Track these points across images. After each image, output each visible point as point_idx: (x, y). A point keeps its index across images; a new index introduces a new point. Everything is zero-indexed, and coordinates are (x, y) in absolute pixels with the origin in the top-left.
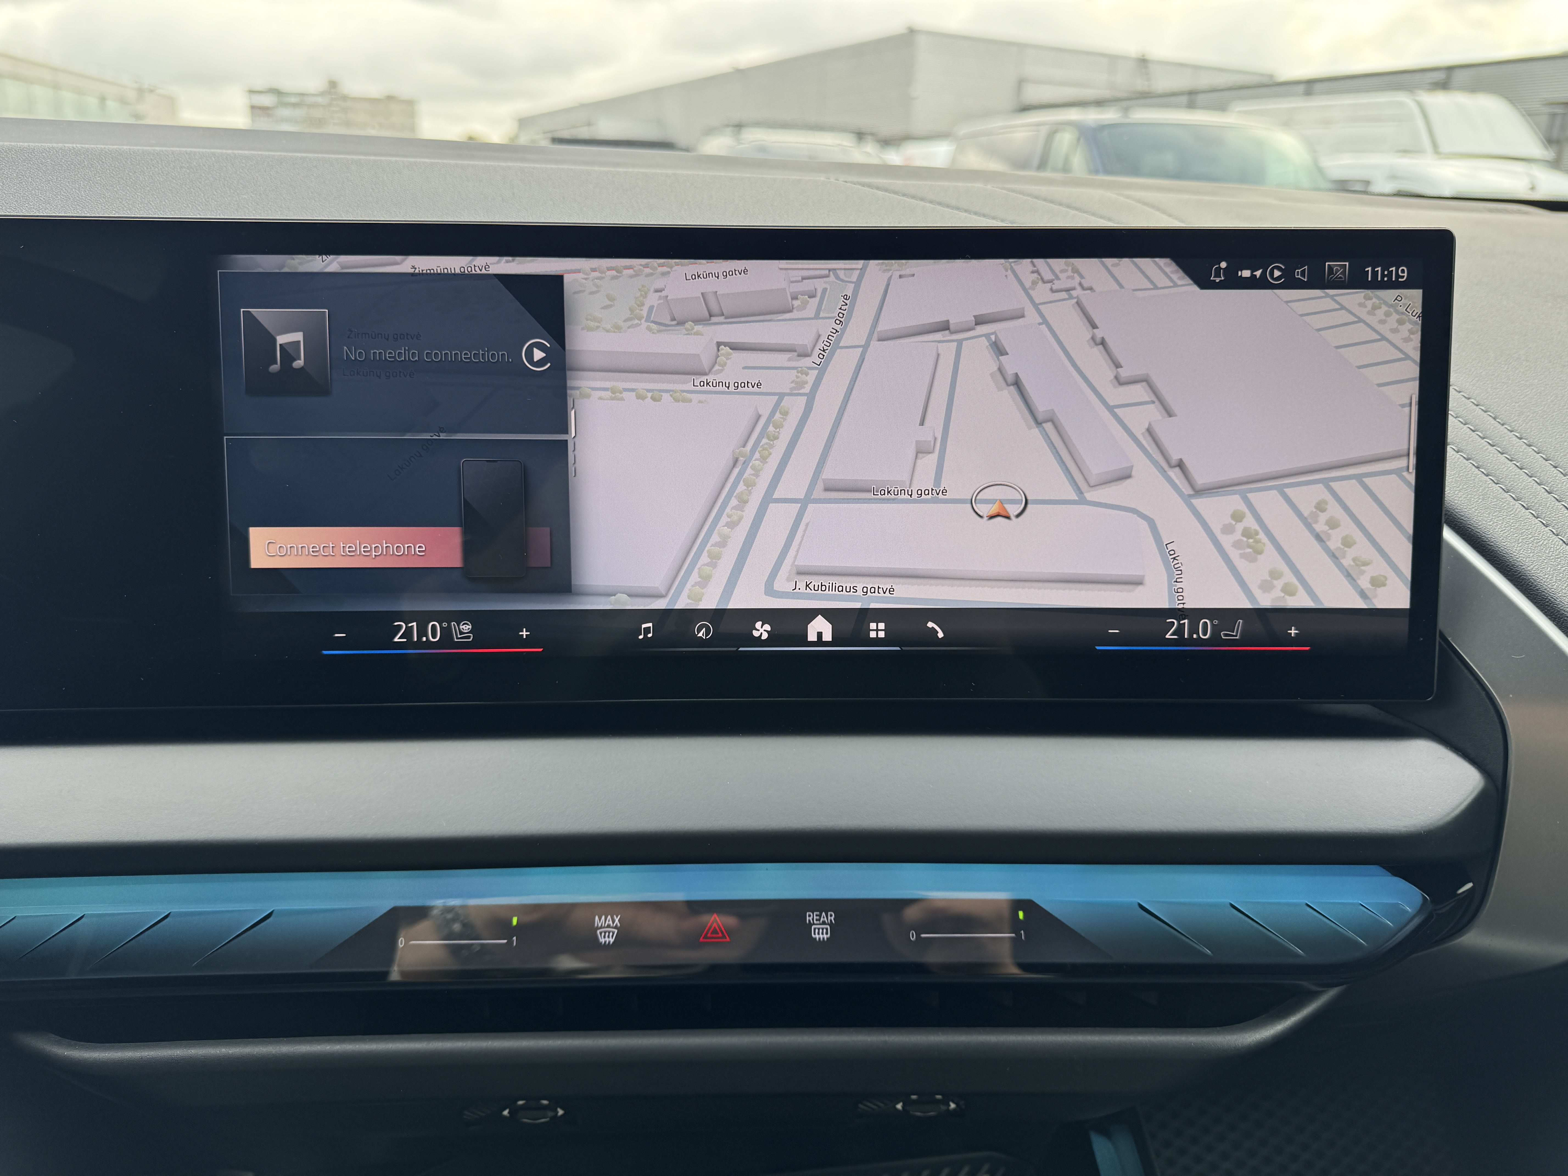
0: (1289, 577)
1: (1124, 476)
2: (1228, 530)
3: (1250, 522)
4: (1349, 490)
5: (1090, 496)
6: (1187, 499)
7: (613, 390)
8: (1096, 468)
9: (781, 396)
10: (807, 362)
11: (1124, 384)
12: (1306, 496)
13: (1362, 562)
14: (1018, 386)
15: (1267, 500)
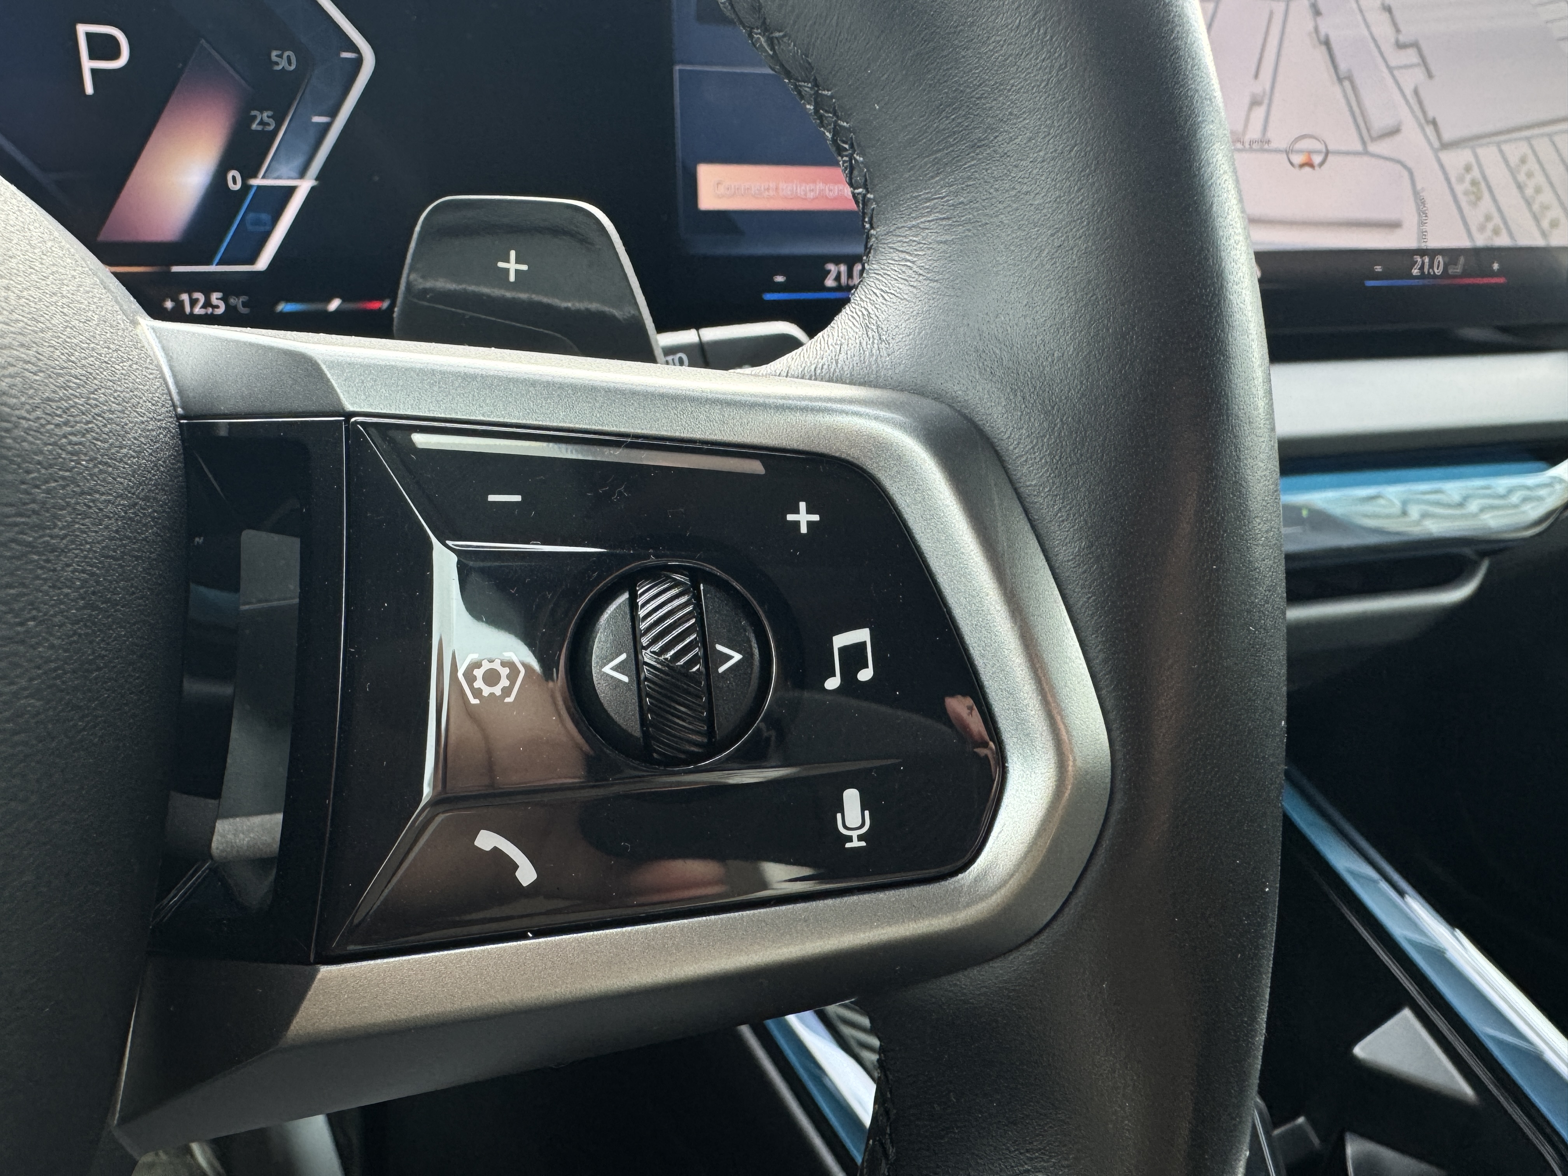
0: (1499, 220)
1: (1394, 131)
2: (1461, 180)
3: (1475, 173)
4: (1543, 146)
5: (1373, 148)
6: (1436, 151)
8: (1377, 124)
11: (1400, 46)
12: (1515, 151)
13: (1546, 208)
14: (1327, 43)
15: (1488, 154)
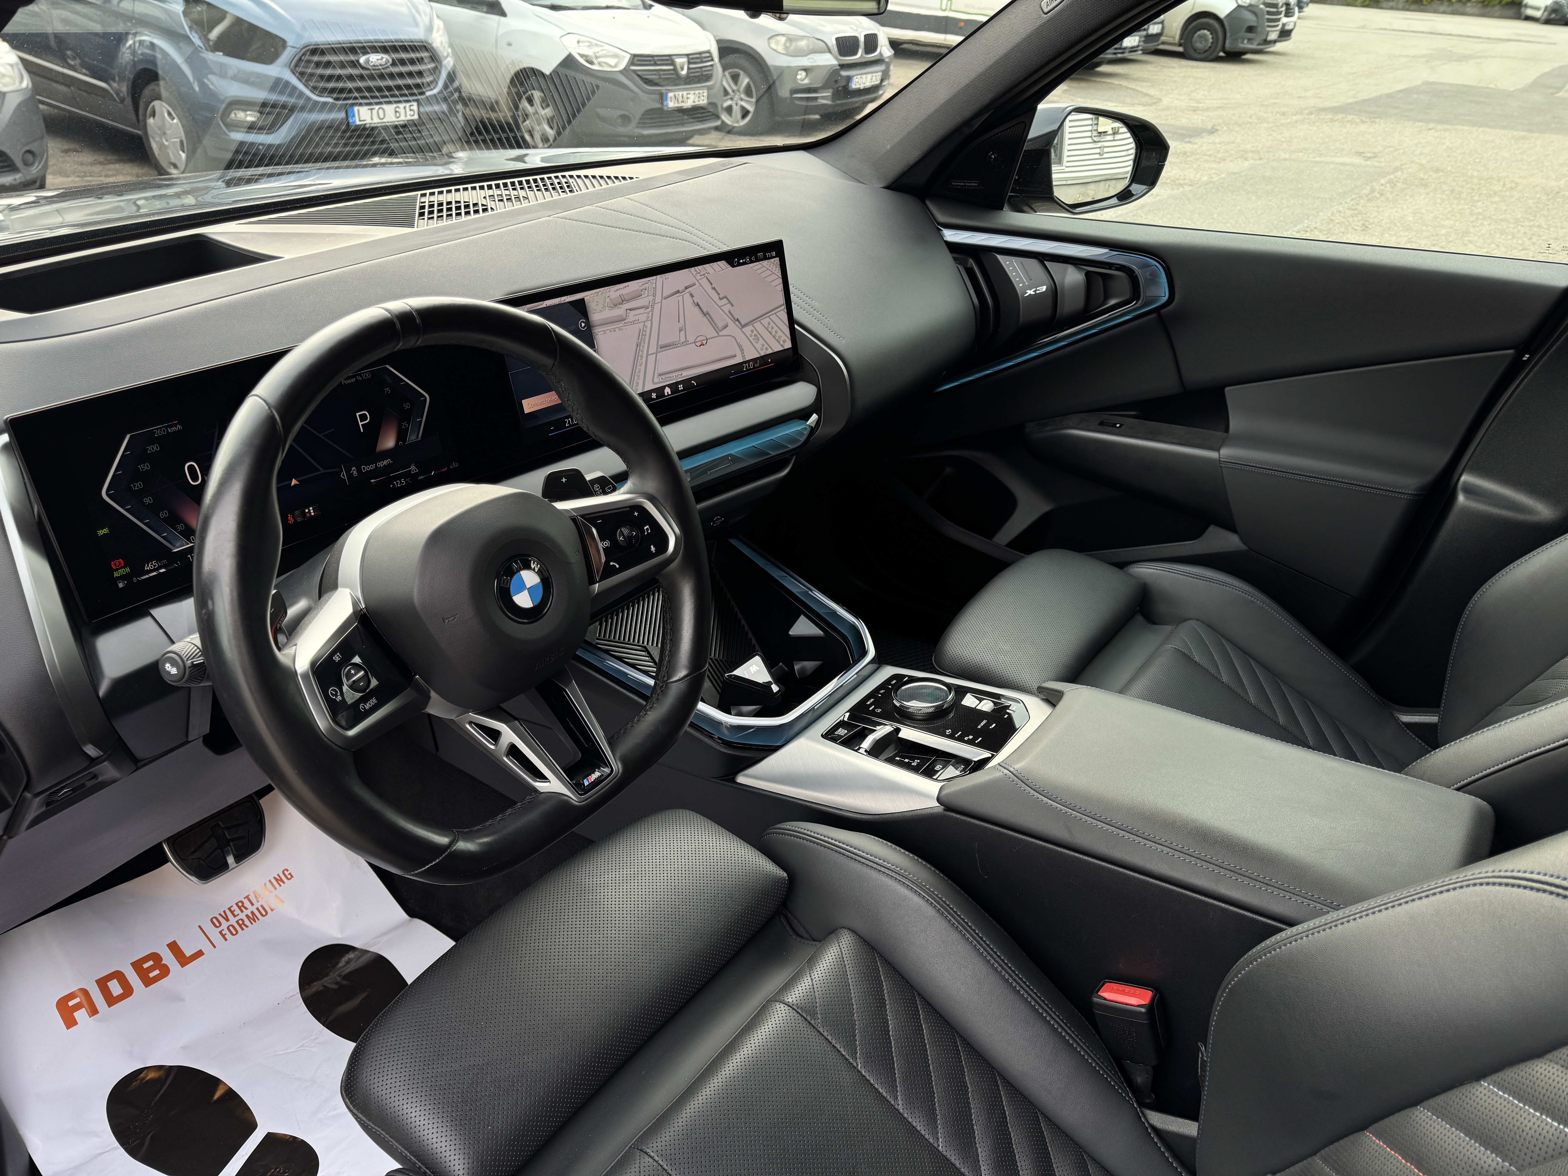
0: (766, 345)
1: (726, 326)
2: (751, 336)
3: (755, 332)
4: (774, 317)
5: (721, 334)
6: (741, 329)
7: (604, 331)
8: (720, 326)
9: (644, 322)
10: (648, 310)
11: (721, 299)
12: (765, 321)
13: (780, 337)
14: (698, 305)
15: (757, 325)
